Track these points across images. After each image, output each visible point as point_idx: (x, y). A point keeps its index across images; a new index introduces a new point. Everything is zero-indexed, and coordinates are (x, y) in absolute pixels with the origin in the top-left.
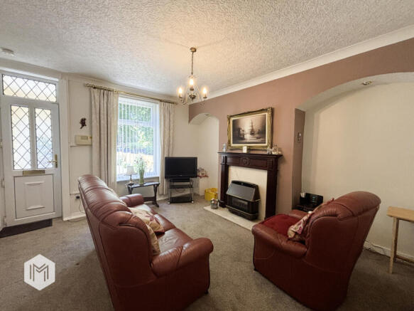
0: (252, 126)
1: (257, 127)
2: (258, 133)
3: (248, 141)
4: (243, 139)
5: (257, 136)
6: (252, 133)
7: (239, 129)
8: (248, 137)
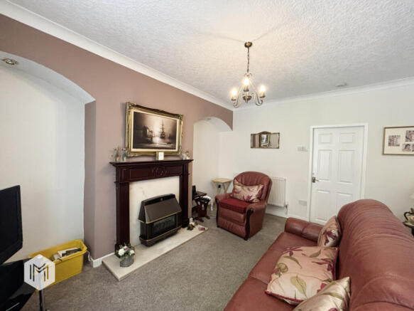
0: (163, 129)
1: (168, 131)
2: (169, 138)
3: (157, 145)
4: (151, 142)
5: (168, 140)
6: (163, 136)
7: (145, 129)
8: (157, 141)
